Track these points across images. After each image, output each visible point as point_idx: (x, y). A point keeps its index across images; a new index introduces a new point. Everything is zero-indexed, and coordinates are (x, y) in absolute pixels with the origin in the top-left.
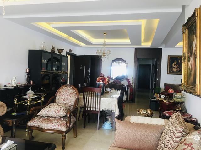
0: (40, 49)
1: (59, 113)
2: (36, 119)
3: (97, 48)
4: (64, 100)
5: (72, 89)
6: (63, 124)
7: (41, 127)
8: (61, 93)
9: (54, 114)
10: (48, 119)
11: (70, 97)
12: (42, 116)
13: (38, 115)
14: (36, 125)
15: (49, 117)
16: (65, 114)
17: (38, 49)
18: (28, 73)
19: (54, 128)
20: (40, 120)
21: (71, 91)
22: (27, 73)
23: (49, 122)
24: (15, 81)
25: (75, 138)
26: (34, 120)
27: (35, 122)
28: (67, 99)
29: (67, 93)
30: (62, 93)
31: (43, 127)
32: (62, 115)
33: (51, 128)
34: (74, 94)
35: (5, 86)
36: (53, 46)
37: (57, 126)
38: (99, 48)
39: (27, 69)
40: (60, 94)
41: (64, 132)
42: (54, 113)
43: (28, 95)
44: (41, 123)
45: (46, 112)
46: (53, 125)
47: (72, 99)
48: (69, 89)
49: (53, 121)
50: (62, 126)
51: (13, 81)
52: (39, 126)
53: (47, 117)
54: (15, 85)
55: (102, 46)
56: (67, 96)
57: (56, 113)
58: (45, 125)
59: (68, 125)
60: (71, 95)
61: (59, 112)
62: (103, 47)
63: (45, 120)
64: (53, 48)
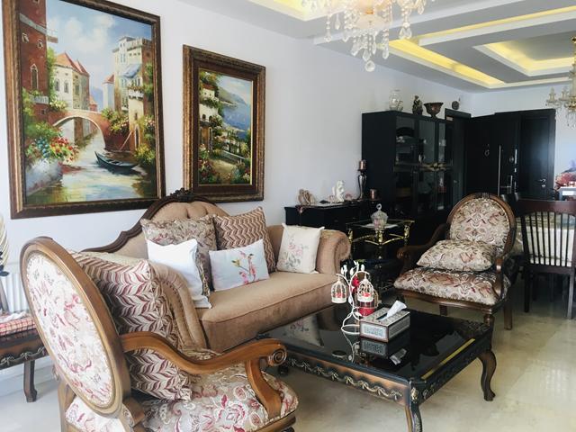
0: (389, 109)
1: (472, 262)
2: (413, 273)
3: (550, 87)
4: (475, 233)
5: (494, 204)
6: (485, 287)
7: (428, 292)
8: (463, 214)
9: (459, 264)
10: (443, 273)
11: (490, 226)
12: (428, 269)
13: (418, 263)
14: (416, 287)
15: (444, 270)
16: (489, 264)
17: (384, 110)
18: (363, 172)
19: (463, 296)
20: (424, 276)
21: (494, 210)
22: (361, 171)
23: (448, 282)
24: (342, 190)
25: (509, 332)
26: (409, 277)
27: (412, 281)
28: (483, 230)
29: (482, 215)
30: (468, 216)
31: (435, 293)
32: (479, 267)
33: (455, 295)
34: (501, 218)
35: (323, 202)
36: (417, 97)
37: (470, 291)
38: (554, 87)
39: (360, 163)
40: (461, 219)
41: (489, 306)
42: (459, 260)
43: (375, 222)
44: (428, 284)
45: (439, 257)
46: (459, 288)
47: (496, 229)
48: (487, 205)
49: (456, 280)
50: (484, 292)
51: (338, 190)
52: (422, 289)
53: (439, 270)
54: (342, 200)
55: (566, 79)
56: (481, 223)
57: (465, 262)
58: (440, 289)
59: (498, 292)
60: (493, 220)
61: (471, 258)
62: (570, 82)
63: (435, 276)
64: (417, 103)
